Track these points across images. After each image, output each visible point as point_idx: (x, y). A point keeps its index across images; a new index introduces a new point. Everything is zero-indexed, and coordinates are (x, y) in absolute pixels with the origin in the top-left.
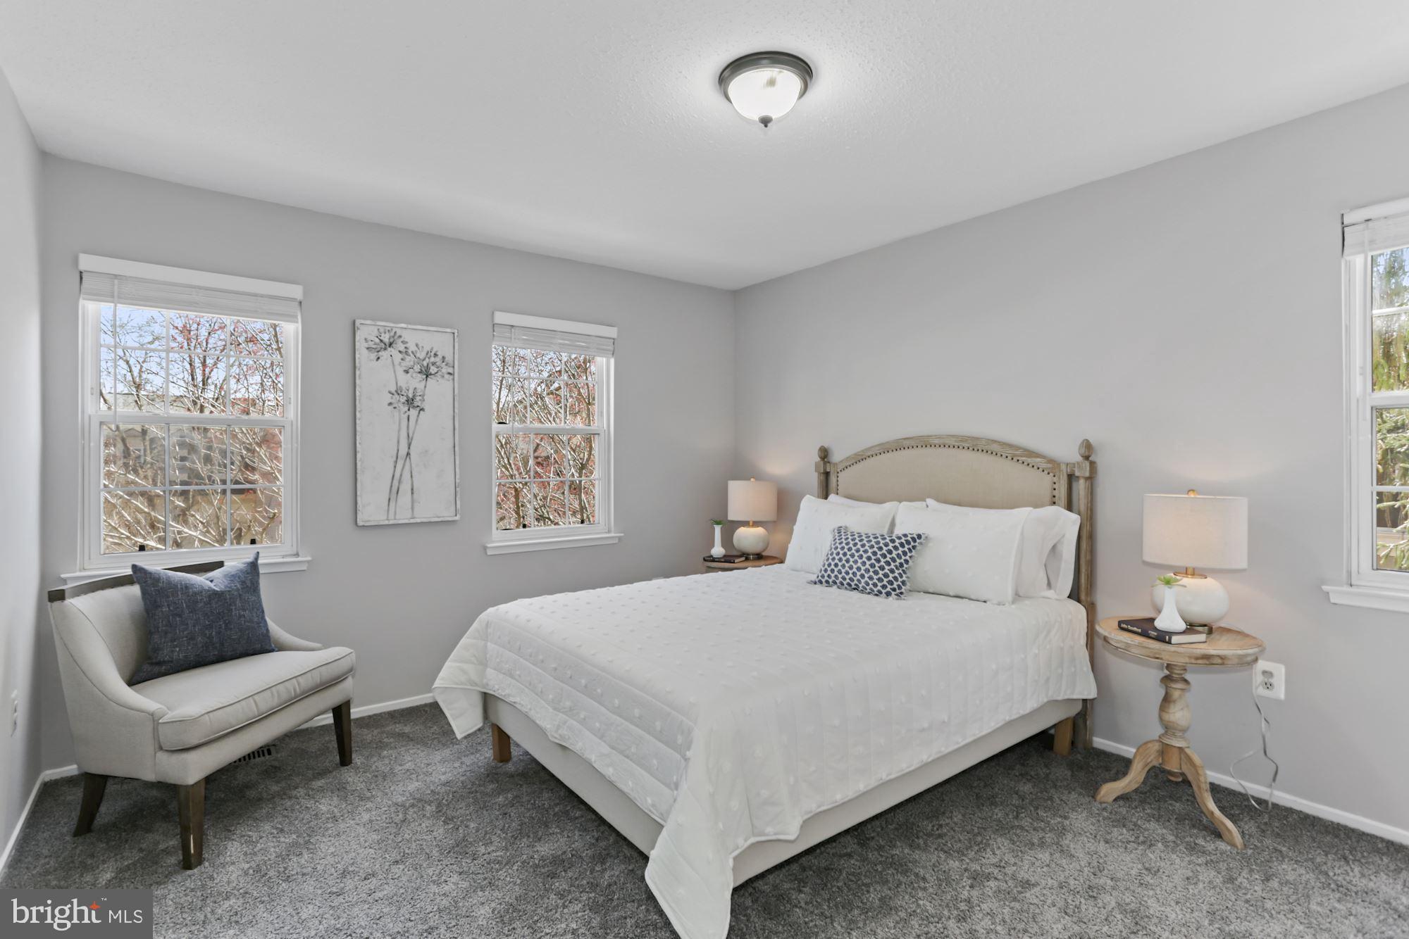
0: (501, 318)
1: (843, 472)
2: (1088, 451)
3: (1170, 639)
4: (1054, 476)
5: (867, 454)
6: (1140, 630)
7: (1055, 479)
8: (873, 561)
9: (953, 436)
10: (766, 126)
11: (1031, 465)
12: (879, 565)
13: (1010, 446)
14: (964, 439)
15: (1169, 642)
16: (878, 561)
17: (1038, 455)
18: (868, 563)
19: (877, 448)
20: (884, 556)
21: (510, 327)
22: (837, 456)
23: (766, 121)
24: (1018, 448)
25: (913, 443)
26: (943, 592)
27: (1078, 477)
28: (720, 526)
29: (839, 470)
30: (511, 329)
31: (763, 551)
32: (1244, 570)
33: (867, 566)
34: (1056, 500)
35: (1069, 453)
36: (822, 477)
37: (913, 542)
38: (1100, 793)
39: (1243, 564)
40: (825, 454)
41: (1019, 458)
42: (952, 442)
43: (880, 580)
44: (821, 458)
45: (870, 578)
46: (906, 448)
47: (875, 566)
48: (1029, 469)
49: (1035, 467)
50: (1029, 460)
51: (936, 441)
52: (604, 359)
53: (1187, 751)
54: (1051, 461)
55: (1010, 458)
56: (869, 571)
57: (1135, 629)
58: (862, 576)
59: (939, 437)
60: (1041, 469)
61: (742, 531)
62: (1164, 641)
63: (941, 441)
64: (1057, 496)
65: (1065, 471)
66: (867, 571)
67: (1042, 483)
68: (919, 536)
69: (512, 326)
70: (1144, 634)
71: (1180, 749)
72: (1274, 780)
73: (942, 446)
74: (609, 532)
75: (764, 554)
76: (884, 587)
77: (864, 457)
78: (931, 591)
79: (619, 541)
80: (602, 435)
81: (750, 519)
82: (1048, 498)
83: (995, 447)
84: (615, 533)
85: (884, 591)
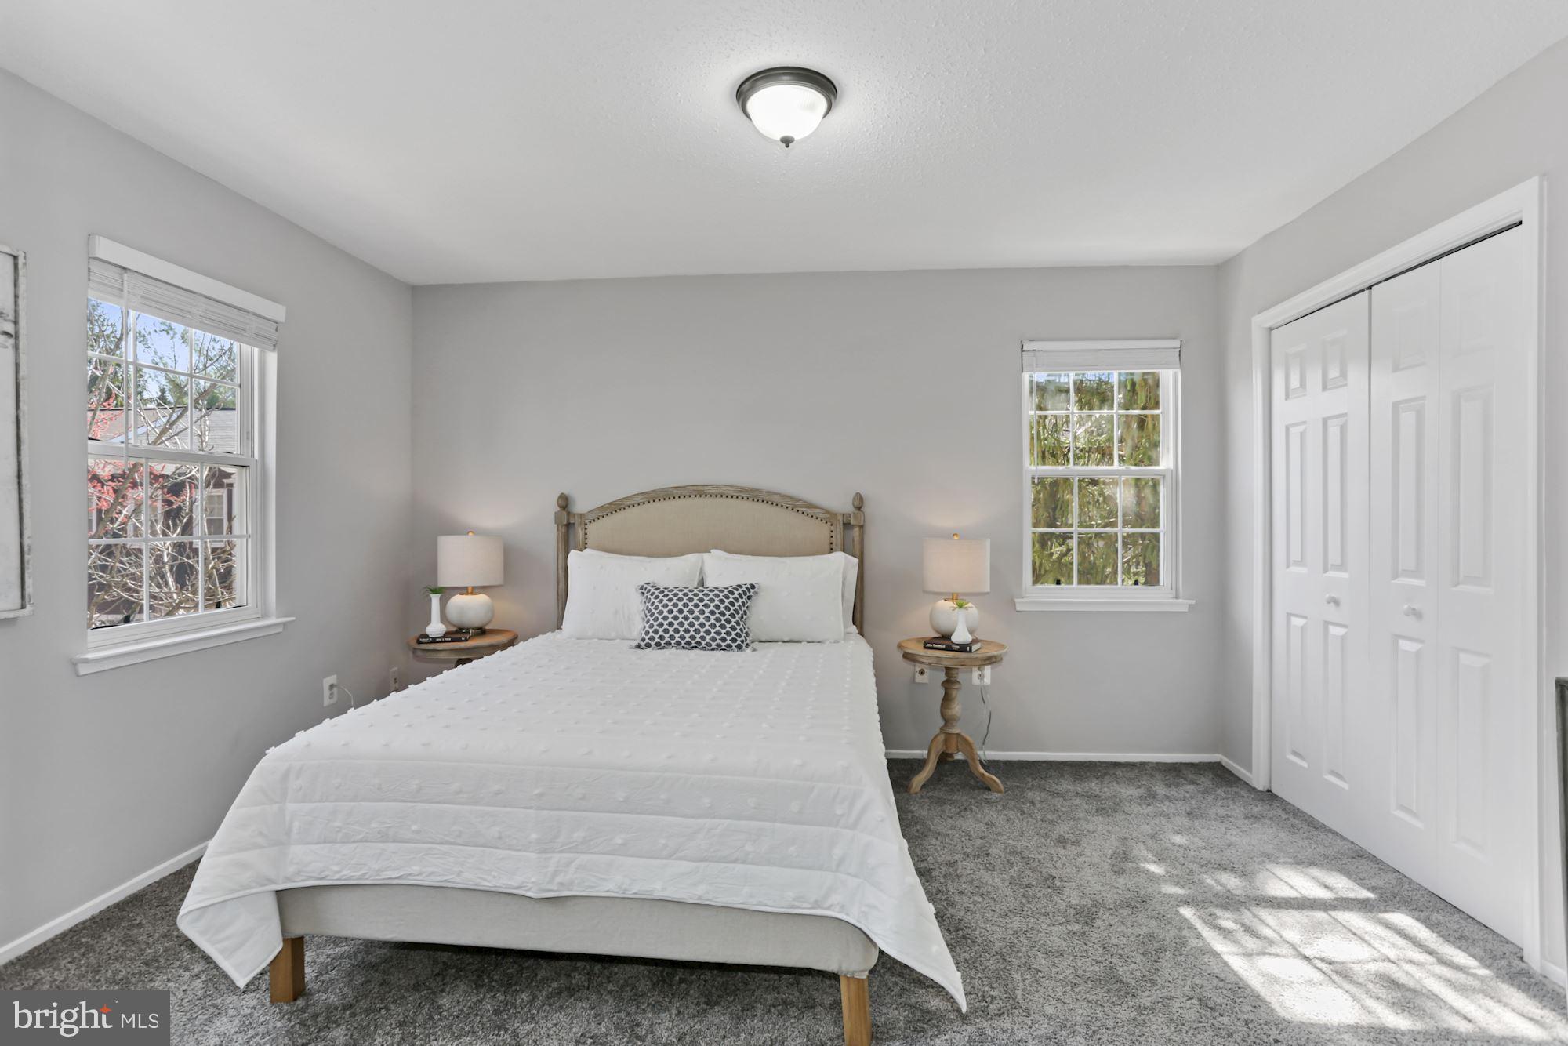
0: (105, 248)
1: (593, 524)
2: (859, 503)
3: (971, 648)
4: (832, 525)
5: (626, 503)
6: (944, 647)
7: (832, 528)
8: (717, 615)
9: (732, 487)
10: (787, 146)
11: (810, 515)
12: (725, 618)
13: (791, 498)
14: (743, 490)
15: (970, 651)
16: (723, 614)
17: (816, 507)
18: (712, 618)
19: (640, 497)
20: (728, 609)
21: (118, 270)
22: (581, 506)
23: (787, 141)
24: (798, 500)
25: (685, 492)
26: (776, 638)
27: (853, 526)
28: (439, 595)
29: (587, 521)
30: (121, 275)
31: (487, 624)
32: (988, 593)
33: (712, 621)
34: (834, 546)
35: (842, 504)
36: (564, 530)
37: (748, 592)
38: (912, 786)
39: (989, 590)
40: (565, 502)
41: (799, 509)
42: (731, 492)
43: (728, 634)
44: (560, 507)
45: (718, 633)
46: (677, 498)
47: (721, 620)
48: (808, 518)
49: (815, 517)
50: (809, 511)
51: (713, 491)
52: (256, 350)
53: (963, 734)
54: (827, 512)
55: (790, 508)
56: (715, 626)
57: (940, 646)
58: (708, 632)
59: (717, 487)
60: (819, 519)
61: (457, 600)
62: (966, 651)
63: (718, 491)
64: (834, 544)
65: (841, 520)
66: (713, 626)
67: (821, 532)
68: (753, 586)
69: (124, 268)
70: (949, 648)
71: (958, 734)
72: (984, 744)
73: (719, 496)
74: (265, 616)
75: (487, 627)
76: (734, 640)
77: (622, 506)
78: (763, 639)
79: (284, 628)
80: (253, 467)
81: (469, 583)
82: (827, 547)
83: (776, 498)
84: (278, 617)
85: (734, 645)
